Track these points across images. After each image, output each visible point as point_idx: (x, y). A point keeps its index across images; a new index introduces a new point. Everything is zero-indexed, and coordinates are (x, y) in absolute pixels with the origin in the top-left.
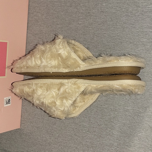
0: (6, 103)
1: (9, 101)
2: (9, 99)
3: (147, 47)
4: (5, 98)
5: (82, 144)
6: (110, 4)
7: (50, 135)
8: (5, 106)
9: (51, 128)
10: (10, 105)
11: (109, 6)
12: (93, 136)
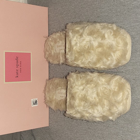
0: (34, 104)
1: (36, 102)
2: (36, 101)
3: (136, 39)
4: (32, 100)
5: (95, 136)
6: (103, 9)
7: (71, 132)
8: (32, 106)
9: (70, 125)
10: (38, 105)
11: (102, 11)
12: (103, 127)
